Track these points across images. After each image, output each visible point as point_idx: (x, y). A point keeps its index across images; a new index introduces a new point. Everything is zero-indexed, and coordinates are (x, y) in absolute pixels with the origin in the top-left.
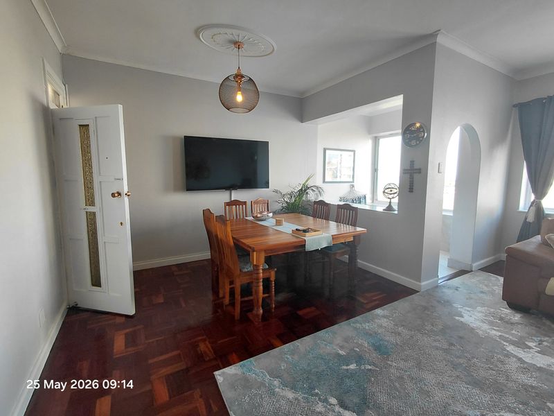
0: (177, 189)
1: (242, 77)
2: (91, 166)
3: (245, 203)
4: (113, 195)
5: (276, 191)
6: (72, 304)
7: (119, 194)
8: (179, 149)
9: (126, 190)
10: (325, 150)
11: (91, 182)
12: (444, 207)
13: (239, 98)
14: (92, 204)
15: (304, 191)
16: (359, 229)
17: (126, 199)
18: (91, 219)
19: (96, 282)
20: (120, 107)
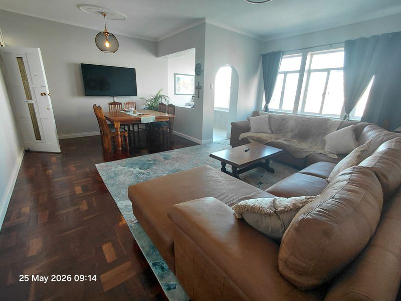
0: (79, 95)
1: (108, 33)
2: (27, 79)
3: (121, 104)
4: (42, 94)
5: (142, 98)
6: (27, 149)
7: (45, 94)
8: (79, 71)
9: (48, 93)
10: (175, 74)
11: (28, 88)
12: (215, 106)
13: (107, 45)
14: (31, 99)
15: (157, 98)
16: (170, 115)
17: (49, 96)
18: (31, 107)
19: (38, 137)
20: (39, 49)
